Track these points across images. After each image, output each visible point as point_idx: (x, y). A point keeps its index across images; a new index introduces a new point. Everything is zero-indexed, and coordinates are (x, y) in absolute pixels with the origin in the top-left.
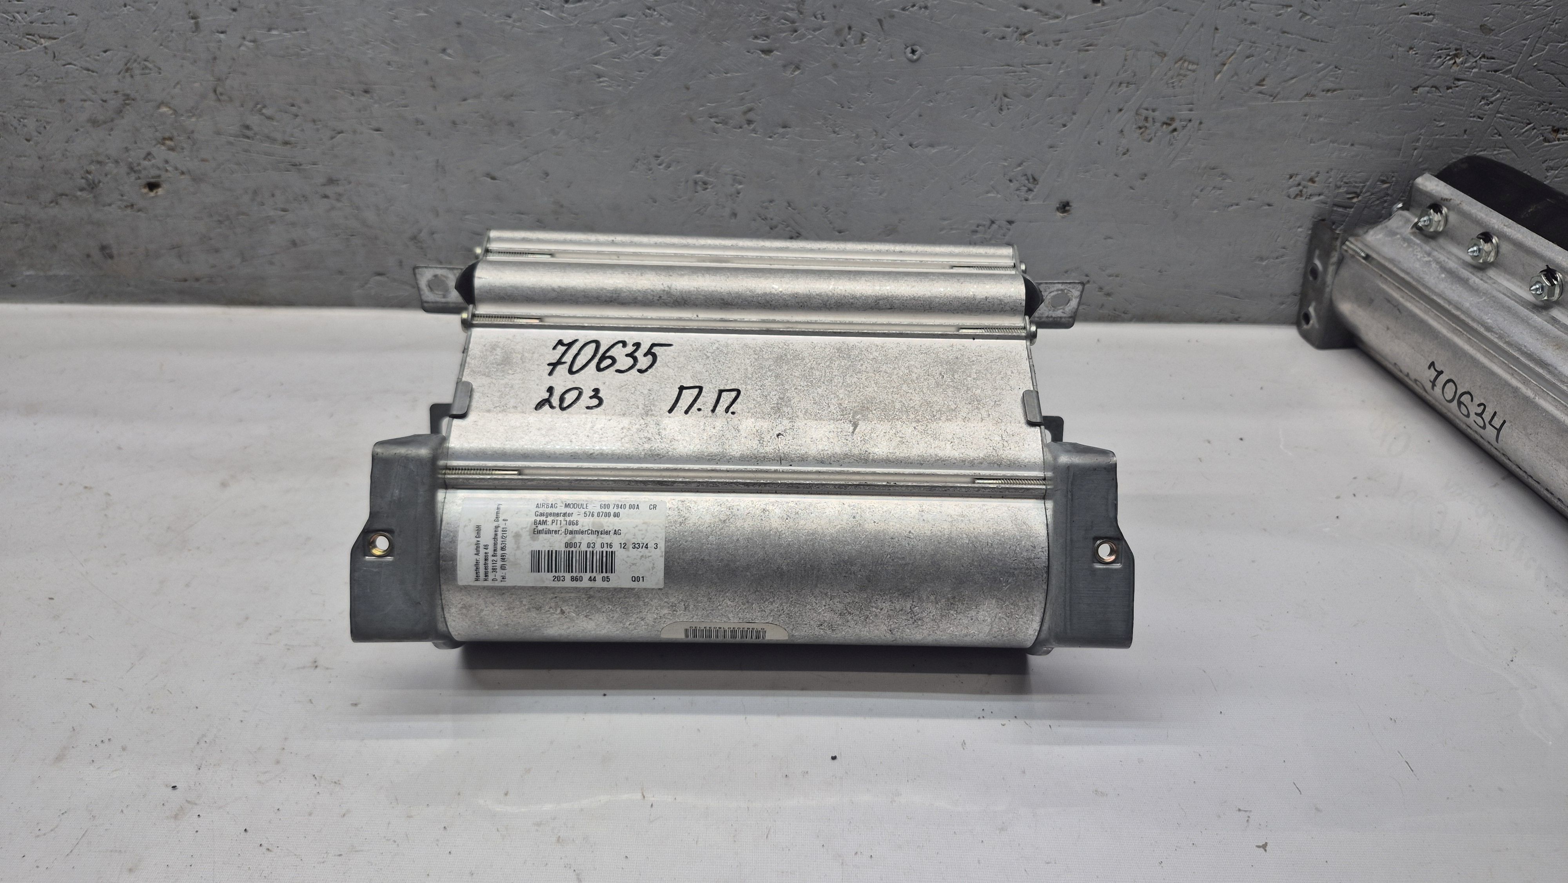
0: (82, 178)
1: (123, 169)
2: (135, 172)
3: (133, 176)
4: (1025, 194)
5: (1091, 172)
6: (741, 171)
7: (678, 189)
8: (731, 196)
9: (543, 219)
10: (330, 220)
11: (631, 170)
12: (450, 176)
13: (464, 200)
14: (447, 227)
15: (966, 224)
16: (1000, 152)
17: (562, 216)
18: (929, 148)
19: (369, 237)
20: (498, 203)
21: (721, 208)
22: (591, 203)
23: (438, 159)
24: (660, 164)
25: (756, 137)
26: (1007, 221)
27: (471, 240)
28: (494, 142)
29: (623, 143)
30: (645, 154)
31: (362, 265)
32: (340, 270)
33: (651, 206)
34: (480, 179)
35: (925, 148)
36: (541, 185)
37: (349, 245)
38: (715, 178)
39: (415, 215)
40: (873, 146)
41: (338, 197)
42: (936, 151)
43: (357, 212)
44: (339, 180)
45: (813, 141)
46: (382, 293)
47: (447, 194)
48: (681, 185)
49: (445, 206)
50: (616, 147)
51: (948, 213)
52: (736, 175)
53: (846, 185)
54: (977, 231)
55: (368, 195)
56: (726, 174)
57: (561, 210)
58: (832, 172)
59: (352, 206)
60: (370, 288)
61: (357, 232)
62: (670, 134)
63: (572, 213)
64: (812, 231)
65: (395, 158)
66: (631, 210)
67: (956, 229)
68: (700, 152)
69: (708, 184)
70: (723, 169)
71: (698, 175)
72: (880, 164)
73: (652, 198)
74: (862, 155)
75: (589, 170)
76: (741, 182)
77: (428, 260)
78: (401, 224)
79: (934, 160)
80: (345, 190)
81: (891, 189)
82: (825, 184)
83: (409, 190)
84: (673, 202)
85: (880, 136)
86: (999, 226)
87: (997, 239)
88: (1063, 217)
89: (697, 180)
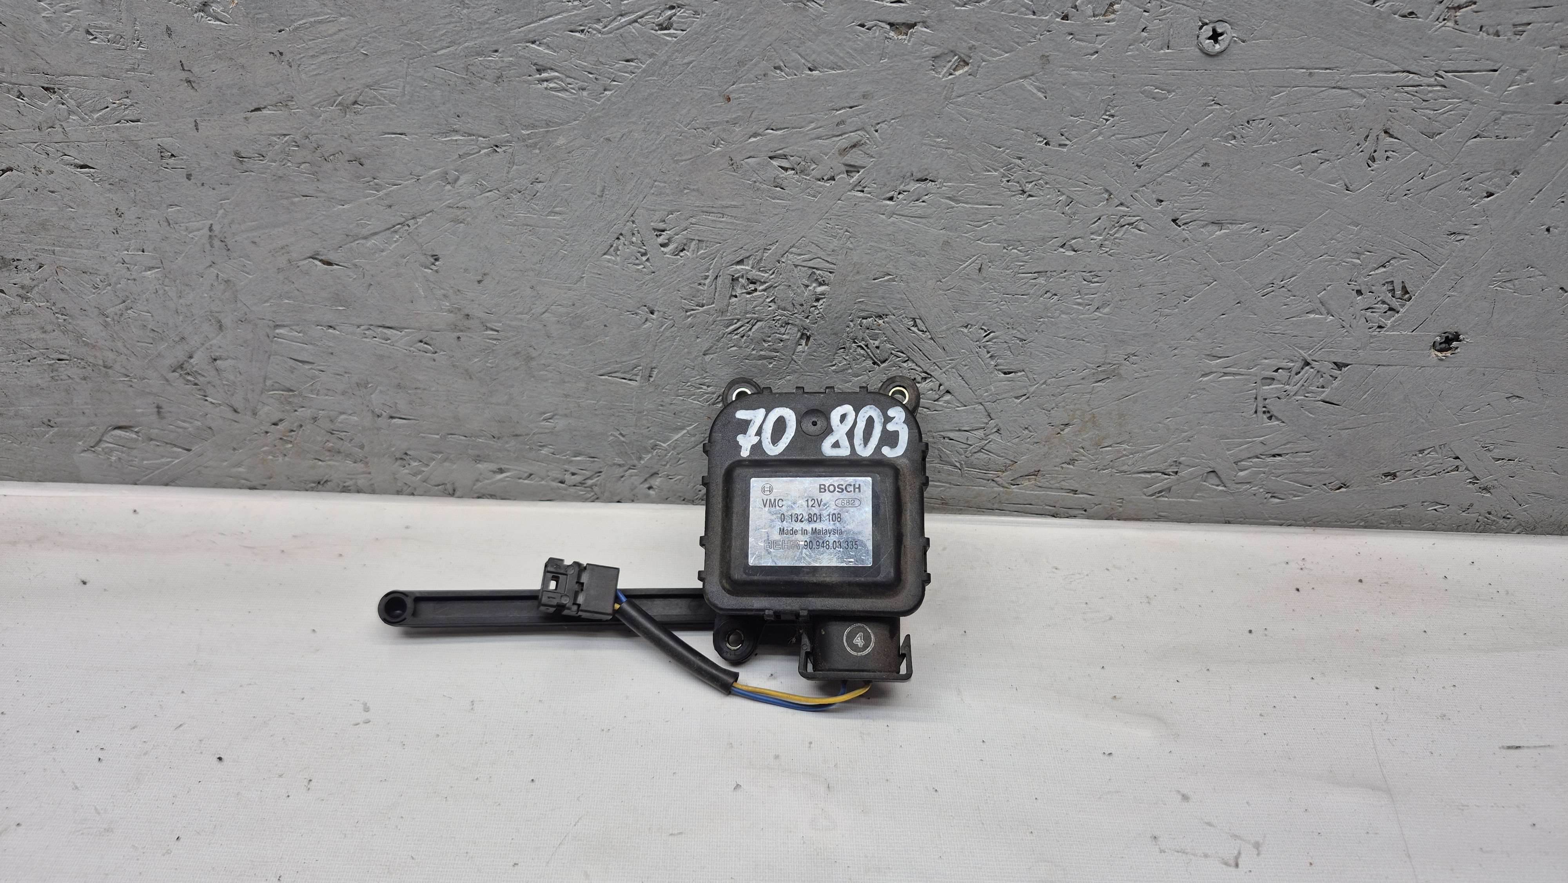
4: (1380, 316)
5: (1516, 282)
6: (828, 262)
7: (698, 291)
8: (802, 305)
9: (432, 339)
10: (12, 333)
11: (605, 254)
12: (241, 257)
13: (272, 301)
14: (242, 348)
15: (1255, 366)
16: (1350, 239)
17: (469, 335)
18: (1211, 228)
19: (94, 365)
20: (340, 308)
21: (782, 326)
22: (525, 311)
23: (211, 225)
24: (663, 245)
25: (861, 197)
26: (1335, 363)
27: (292, 372)
28: (323, 194)
29: (590, 202)
30: (634, 225)
31: (86, 411)
32: (45, 420)
33: (643, 321)
34: (300, 263)
35: (1203, 228)
36: (425, 276)
37: (56, 378)
38: (774, 273)
39: (176, 327)
40: (1100, 219)
41: (21, 292)
42: (1225, 233)
43: (65, 320)
44: (18, 260)
45: (977, 209)
46: (131, 458)
47: (237, 291)
48: (704, 284)
49: (235, 311)
50: (576, 211)
51: (1225, 347)
52: (814, 268)
53: (1032, 292)
54: (1274, 379)
55: (81, 289)
56: (796, 266)
57: (467, 323)
58: (1007, 268)
59: (53, 308)
60: (107, 450)
61: (69, 355)
62: (688, 188)
63: (487, 328)
64: (954, 370)
65: (126, 222)
66: (605, 326)
67: (1234, 374)
68: (746, 224)
69: (758, 283)
70: (790, 256)
71: (739, 267)
72: (1106, 254)
73: (645, 306)
74: (1073, 236)
75: (520, 252)
76: (824, 281)
77: (211, 405)
78: (152, 342)
79: (1215, 251)
80: (33, 280)
81: (1121, 300)
82: (992, 289)
83: (161, 282)
84: (688, 313)
85: (1117, 202)
86: (1318, 372)
87: (1308, 393)
88: (1441, 360)
89: (736, 276)
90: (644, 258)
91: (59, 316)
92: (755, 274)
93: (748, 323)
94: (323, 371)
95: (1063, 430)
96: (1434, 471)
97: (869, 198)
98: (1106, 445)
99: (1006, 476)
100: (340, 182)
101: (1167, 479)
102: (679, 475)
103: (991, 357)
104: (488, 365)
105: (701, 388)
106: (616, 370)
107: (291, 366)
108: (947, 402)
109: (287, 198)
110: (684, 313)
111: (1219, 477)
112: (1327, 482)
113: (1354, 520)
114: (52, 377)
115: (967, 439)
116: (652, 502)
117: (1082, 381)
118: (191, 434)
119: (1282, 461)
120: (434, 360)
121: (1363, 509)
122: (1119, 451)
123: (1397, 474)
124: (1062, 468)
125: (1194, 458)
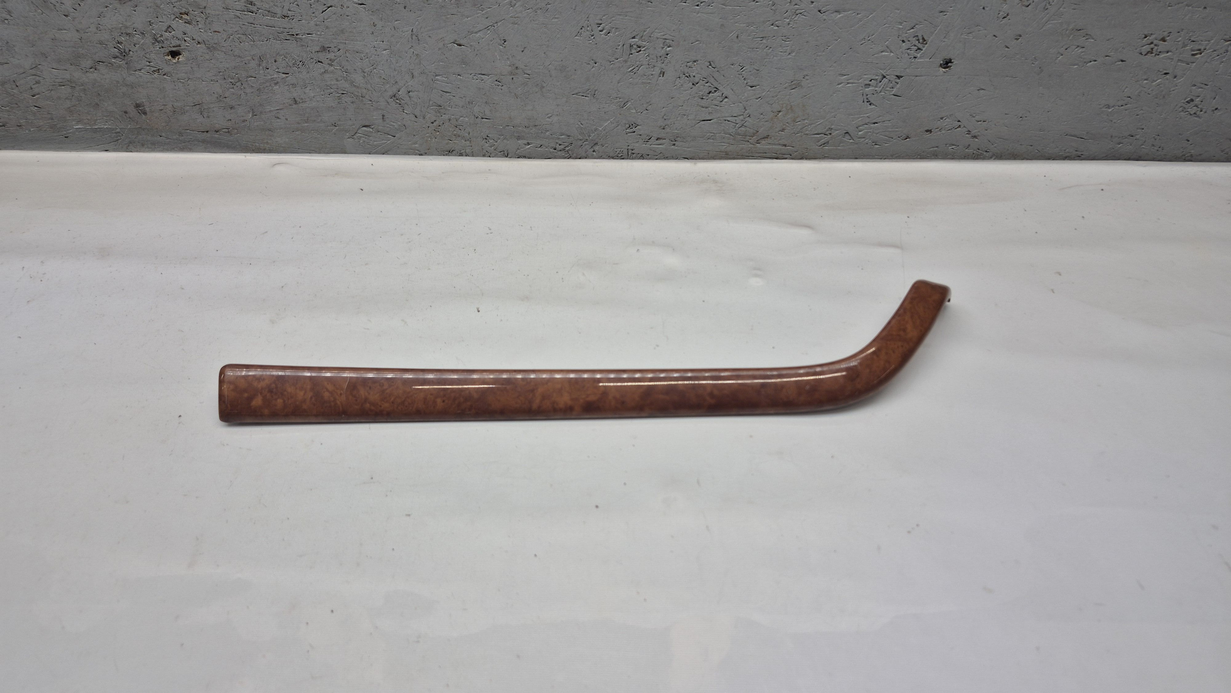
0: (115, 48)
1: (149, 40)
2: (158, 42)
3: (157, 46)
4: (914, 52)
5: (973, 33)
6: (671, 36)
7: (615, 52)
8: (660, 57)
9: (501, 79)
10: (323, 81)
11: (576, 36)
12: (424, 43)
13: (435, 63)
14: (421, 86)
15: (861, 79)
16: (897, 16)
17: (517, 77)
18: (835, 14)
19: (357, 96)
20: (463, 66)
21: (652, 68)
22: (541, 65)
23: (413, 29)
24: (601, 31)
25: (685, 5)
26: (897, 76)
27: (441, 97)
28: (460, 14)
29: (570, 12)
30: (589, 22)
31: (352, 118)
32: (334, 123)
33: (592, 67)
34: (448, 45)
35: (832, 14)
36: (500, 50)
37: (340, 102)
38: (648, 42)
39: (394, 77)
40: (787, 12)
41: (330, 62)
42: (841, 16)
43: (347, 75)
44: (330, 47)
45: (735, 9)
46: (369, 141)
47: (421, 59)
48: (618, 49)
49: (419, 69)
50: (564, 17)
51: (846, 70)
52: (666, 39)
53: (760, 47)
54: (870, 85)
55: (355, 60)
56: (658, 38)
57: (516, 71)
58: (749, 36)
59: (342, 69)
60: (359, 137)
61: (347, 92)
62: (611, 4)
63: (525, 73)
64: (728, 86)
65: (377, 29)
66: (575, 70)
67: (852, 83)
68: (636, 19)
69: (641, 47)
70: (655, 34)
71: (633, 40)
72: (791, 28)
73: (593, 60)
74: (776, 20)
75: (540, 37)
76: (670, 45)
77: (405, 114)
78: (383, 84)
79: (838, 24)
80: (335, 56)
81: (800, 49)
82: (743, 46)
83: (389, 56)
84: (611, 63)
85: (794, 3)
86: (890, 80)
87: (886, 91)
88: (944, 72)
89: (632, 44)
90: (593, 37)
91: (345, 73)
92: (640, 43)
93: (637, 66)
94: (454, 96)
95: (778, 114)
96: (949, 129)
97: (688, 5)
98: (798, 121)
99: (754, 139)
100: (467, 8)
101: (827, 137)
102: (607, 144)
103: (744, 79)
104: (524, 91)
105: (617, 100)
106: (579, 91)
107: (441, 95)
108: (725, 102)
109: (445, 16)
110: (609, 63)
111: (850, 135)
112: (900, 136)
113: (914, 155)
114: (339, 102)
115: (736, 121)
116: (595, 158)
117: (785, 90)
118: (396, 128)
119: (878, 126)
120: (502, 90)
121: (918, 149)
122: (804, 124)
123: (932, 130)
124: (779, 133)
125: (838, 126)
